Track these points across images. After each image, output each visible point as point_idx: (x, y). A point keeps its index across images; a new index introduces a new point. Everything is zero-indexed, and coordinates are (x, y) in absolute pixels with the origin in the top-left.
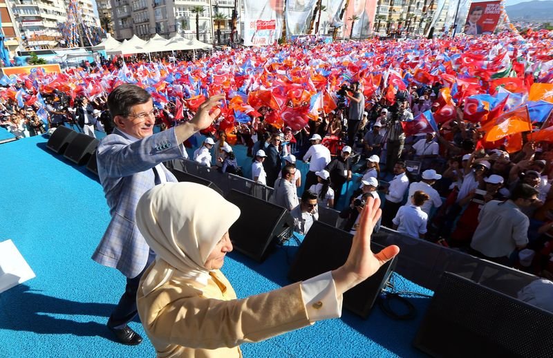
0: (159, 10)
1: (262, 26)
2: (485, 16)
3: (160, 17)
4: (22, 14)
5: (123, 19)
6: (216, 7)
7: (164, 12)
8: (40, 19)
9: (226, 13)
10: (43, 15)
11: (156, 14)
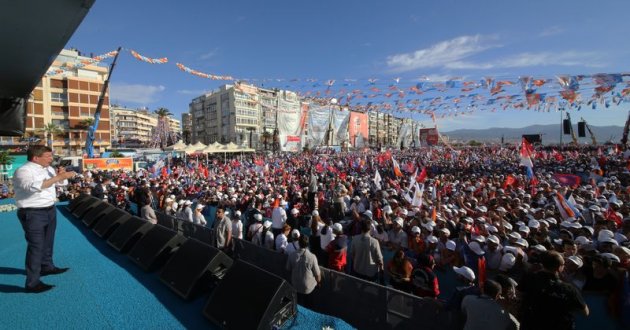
0: (225, 128)
1: (290, 139)
2: (429, 137)
3: (225, 133)
4: (123, 125)
5: (199, 133)
6: (265, 128)
7: (229, 130)
8: (136, 129)
9: (271, 131)
10: (140, 127)
11: (222, 130)
